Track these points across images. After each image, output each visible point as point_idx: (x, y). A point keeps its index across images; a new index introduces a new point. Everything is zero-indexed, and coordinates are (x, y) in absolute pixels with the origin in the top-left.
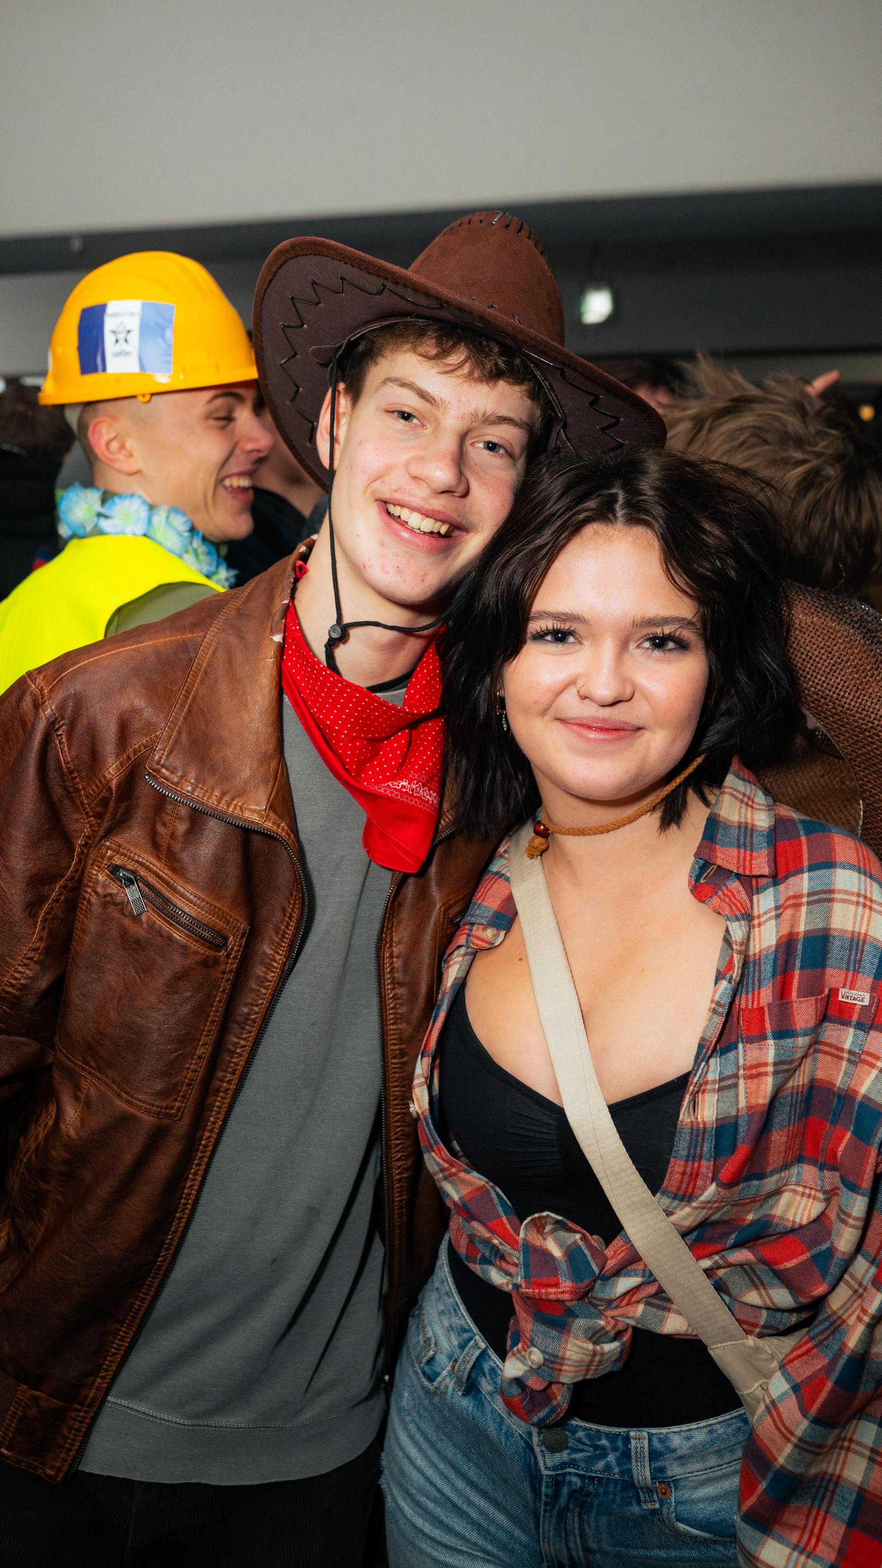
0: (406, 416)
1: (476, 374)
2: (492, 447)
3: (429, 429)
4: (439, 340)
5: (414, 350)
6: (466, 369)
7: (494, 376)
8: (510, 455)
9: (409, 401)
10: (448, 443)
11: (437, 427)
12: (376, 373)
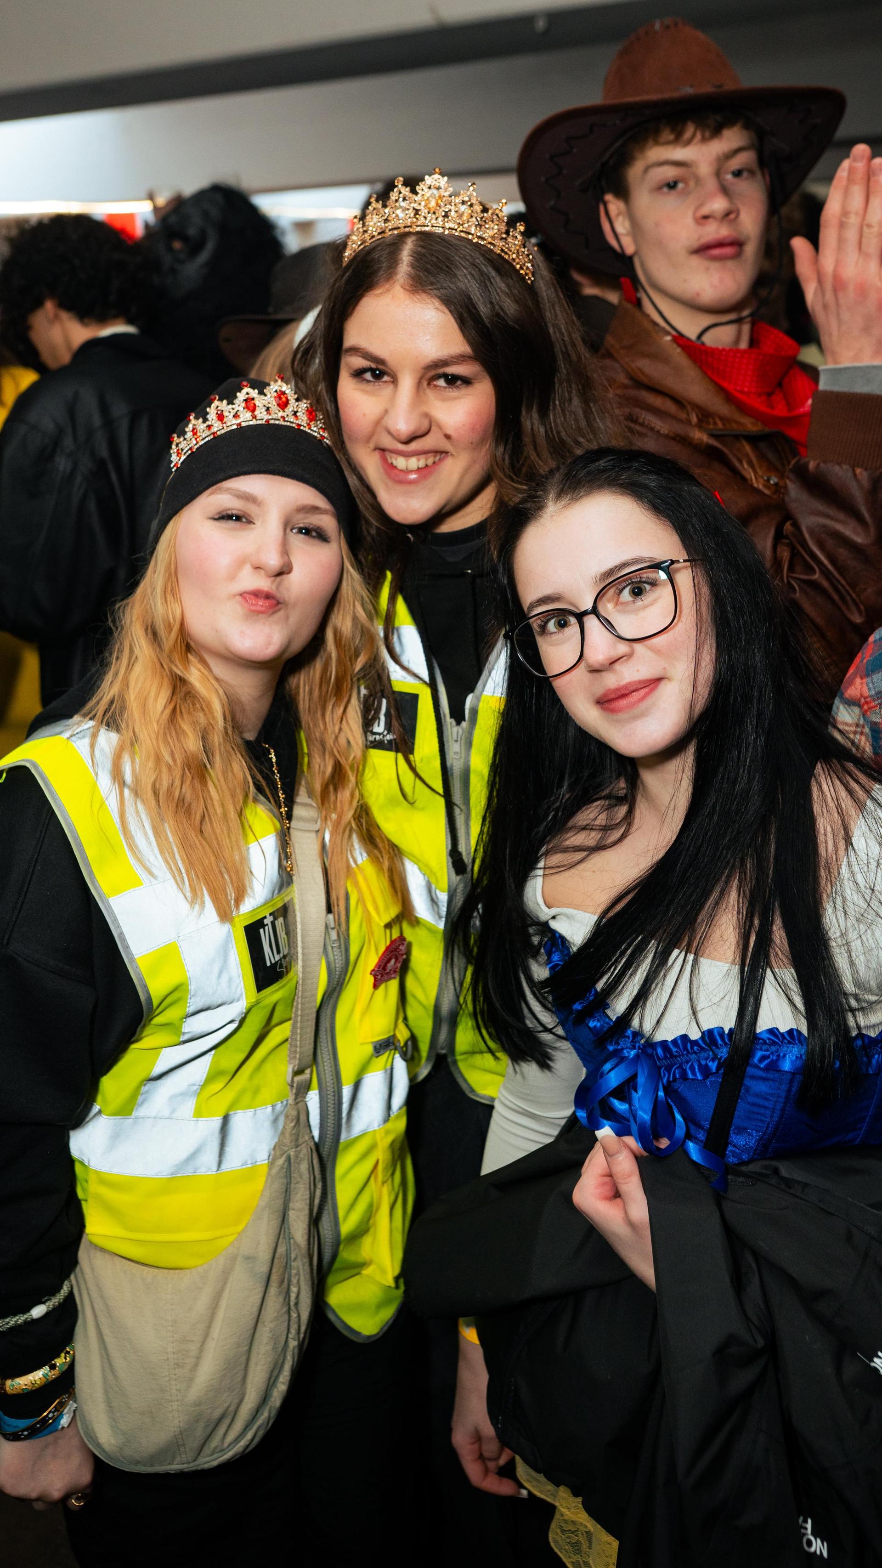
0: (672, 186)
1: (707, 134)
2: (738, 174)
3: (692, 184)
4: (673, 130)
5: (657, 143)
6: (699, 136)
7: (716, 132)
8: (751, 172)
9: (670, 173)
10: (711, 184)
11: (698, 180)
12: (634, 172)
